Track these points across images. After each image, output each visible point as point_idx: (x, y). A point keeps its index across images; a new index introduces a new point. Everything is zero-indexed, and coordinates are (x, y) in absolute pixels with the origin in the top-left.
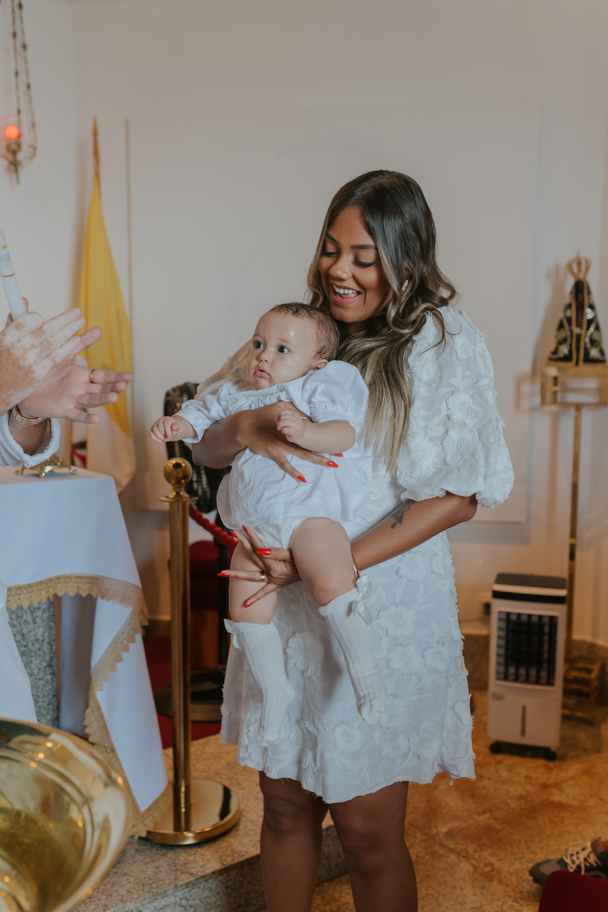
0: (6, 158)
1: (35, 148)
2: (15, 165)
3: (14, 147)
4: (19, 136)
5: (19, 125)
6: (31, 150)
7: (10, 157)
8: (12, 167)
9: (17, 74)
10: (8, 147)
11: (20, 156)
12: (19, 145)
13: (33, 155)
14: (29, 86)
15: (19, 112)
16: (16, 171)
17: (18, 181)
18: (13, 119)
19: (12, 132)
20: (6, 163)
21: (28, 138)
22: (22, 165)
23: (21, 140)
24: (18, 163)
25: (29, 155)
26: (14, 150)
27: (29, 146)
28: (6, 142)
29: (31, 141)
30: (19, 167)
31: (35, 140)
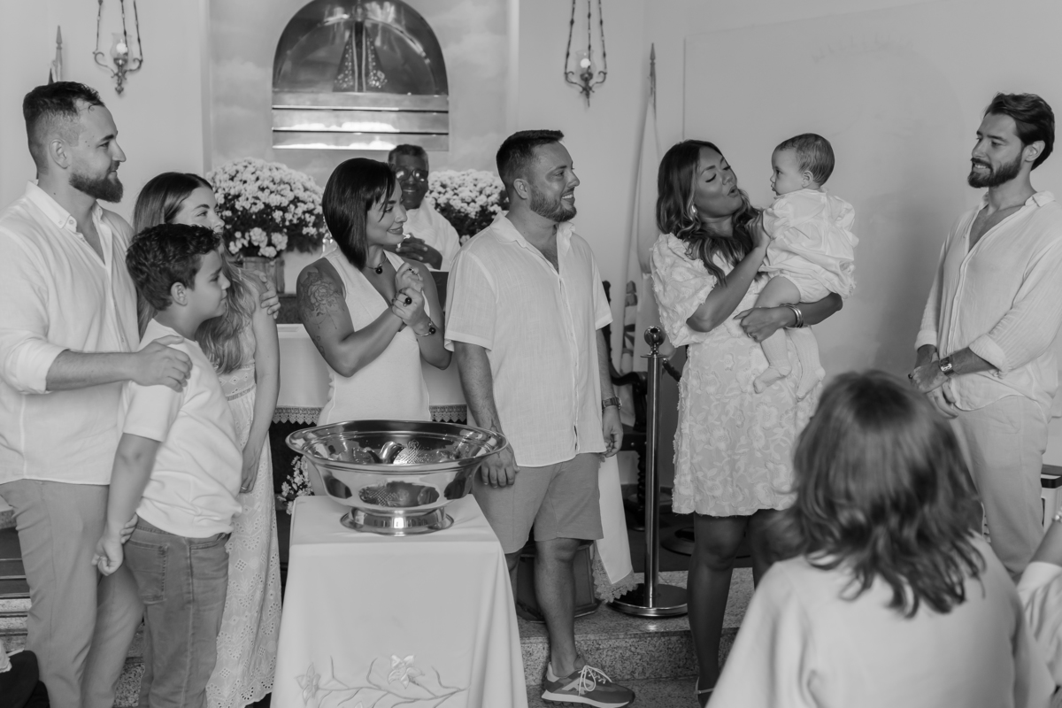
0: (581, 86)
1: (605, 74)
2: (587, 91)
3: (587, 75)
4: (589, 67)
5: (589, 58)
6: (602, 74)
7: (583, 84)
8: (585, 92)
9: (589, 16)
10: (582, 76)
11: (591, 83)
12: (591, 75)
13: (605, 78)
14: (601, 22)
15: (590, 47)
16: (588, 95)
17: (589, 105)
18: (586, 54)
19: (585, 63)
20: (581, 89)
21: (598, 66)
22: (593, 89)
23: (592, 70)
24: (590, 88)
25: (600, 80)
26: (587, 77)
27: (600, 73)
28: (580, 73)
29: (602, 69)
30: (591, 92)
31: (606, 67)
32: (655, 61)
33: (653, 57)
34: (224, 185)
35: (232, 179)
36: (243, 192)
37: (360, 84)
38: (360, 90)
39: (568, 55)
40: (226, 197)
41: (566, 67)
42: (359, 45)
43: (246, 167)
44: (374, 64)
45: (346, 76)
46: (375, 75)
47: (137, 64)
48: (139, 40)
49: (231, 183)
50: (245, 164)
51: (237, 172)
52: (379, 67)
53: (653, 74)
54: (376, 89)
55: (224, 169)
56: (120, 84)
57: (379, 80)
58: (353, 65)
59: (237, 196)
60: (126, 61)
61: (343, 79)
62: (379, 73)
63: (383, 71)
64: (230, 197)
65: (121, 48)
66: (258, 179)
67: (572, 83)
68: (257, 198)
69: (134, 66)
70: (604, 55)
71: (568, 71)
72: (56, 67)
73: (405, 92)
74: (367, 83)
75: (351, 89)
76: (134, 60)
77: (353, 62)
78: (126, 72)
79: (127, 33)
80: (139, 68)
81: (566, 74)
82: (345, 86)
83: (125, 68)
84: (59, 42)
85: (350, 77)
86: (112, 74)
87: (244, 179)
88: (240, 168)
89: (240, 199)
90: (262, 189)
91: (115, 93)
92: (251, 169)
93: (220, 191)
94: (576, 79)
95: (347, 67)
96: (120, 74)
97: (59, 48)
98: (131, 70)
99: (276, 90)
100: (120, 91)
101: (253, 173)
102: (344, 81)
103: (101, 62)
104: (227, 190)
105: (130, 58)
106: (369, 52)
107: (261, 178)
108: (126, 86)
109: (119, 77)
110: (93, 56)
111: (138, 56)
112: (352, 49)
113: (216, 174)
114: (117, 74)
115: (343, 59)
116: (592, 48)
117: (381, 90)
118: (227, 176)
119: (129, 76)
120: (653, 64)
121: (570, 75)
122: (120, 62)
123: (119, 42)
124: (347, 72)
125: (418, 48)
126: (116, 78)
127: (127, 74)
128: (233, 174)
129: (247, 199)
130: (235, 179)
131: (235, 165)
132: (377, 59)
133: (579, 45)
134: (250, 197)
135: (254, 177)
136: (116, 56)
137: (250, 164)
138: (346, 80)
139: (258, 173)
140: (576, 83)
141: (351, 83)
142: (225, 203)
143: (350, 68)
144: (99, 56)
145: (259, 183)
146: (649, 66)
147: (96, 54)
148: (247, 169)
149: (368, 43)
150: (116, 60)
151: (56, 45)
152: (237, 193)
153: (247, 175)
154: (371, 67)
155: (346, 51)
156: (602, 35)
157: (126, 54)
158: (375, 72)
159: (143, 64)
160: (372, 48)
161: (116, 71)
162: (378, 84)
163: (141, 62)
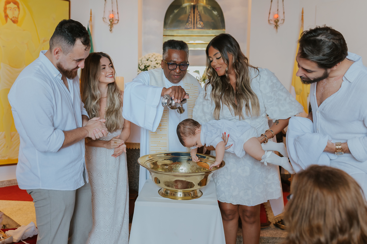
0: (274, 24)
1: (284, 20)
2: (276, 26)
3: (277, 21)
4: (277, 17)
5: (278, 14)
6: (283, 20)
7: (275, 24)
8: (276, 27)
10: (275, 21)
11: (279, 23)
12: (278, 21)
13: (284, 22)
14: (283, 1)
15: (278, 10)
16: (277, 28)
17: (277, 32)
18: (276, 13)
19: (276, 16)
20: (274, 26)
21: (281, 17)
22: (279, 26)
23: (278, 19)
24: (278, 26)
25: (282, 22)
26: (276, 21)
27: (282, 20)
28: (274, 20)
29: (283, 18)
30: (278, 27)
31: (284, 17)
32: (304, 14)
33: (303, 13)
34: (144, 62)
35: (147, 60)
36: (151, 65)
37: (194, 27)
38: (194, 28)
39: (270, 13)
40: (145, 67)
41: (269, 18)
42: (194, 13)
43: (153, 56)
44: (199, 19)
45: (189, 24)
46: (199, 23)
47: (117, 21)
48: (118, 13)
49: (147, 62)
50: (152, 55)
51: (149, 58)
52: (201, 20)
53: (302, 19)
54: (200, 28)
55: (145, 57)
56: (111, 28)
57: (201, 25)
58: (192, 20)
59: (148, 66)
60: (113, 20)
61: (188, 25)
62: (201, 23)
63: (202, 21)
64: (146, 67)
65: (111, 16)
66: (156, 60)
67: (271, 24)
68: (155, 67)
69: (116, 22)
70: (284, 13)
71: (270, 19)
72: (90, 23)
73: (210, 29)
74: (196, 26)
75: (191, 28)
76: (116, 20)
77: (191, 18)
78: (113, 24)
79: (113, 11)
80: (118, 22)
81: (269, 20)
82: (189, 27)
83: (113, 23)
84: (91, 14)
85: (191, 24)
86: (108, 25)
87: (151, 60)
88: (150, 56)
89: (149, 67)
90: (157, 64)
91: (109, 31)
92: (154, 57)
93: (143, 64)
94: (273, 22)
95: (189, 21)
96: (111, 25)
97: (91, 17)
98: (115, 24)
99: (165, 29)
100: (111, 31)
101: (155, 58)
102: (188, 26)
103: (105, 21)
104: (145, 64)
105: (114, 19)
106: (198, 15)
107: (157, 60)
108: (113, 29)
109: (111, 26)
110: (102, 19)
111: (117, 18)
112: (191, 14)
113: (142, 58)
114: (110, 25)
115: (189, 18)
116: (279, 10)
117: (202, 28)
118: (146, 59)
119: (114, 26)
120: (302, 16)
121: (270, 21)
122: (111, 21)
123: (111, 14)
124: (189, 22)
125: (215, 13)
126: (110, 26)
127: (114, 25)
128: (148, 59)
129: (152, 67)
130: (148, 60)
131: (149, 55)
132: (200, 17)
133: (274, 10)
134: (153, 66)
135: (155, 60)
136: (110, 19)
137: (154, 55)
138: (189, 25)
139: (156, 58)
140: (272, 24)
141: (191, 26)
142: (145, 69)
143: (191, 21)
144: (104, 19)
145: (156, 61)
146: (301, 16)
147: (103, 18)
148: (153, 57)
149: (197, 12)
150: (110, 20)
151: (90, 15)
152: (149, 65)
153: (153, 59)
154: (198, 20)
155: (189, 15)
156: (283, 5)
157: (113, 18)
158: (199, 22)
159: (119, 21)
160: (199, 13)
161: (110, 23)
162: (200, 26)
163: (118, 20)
